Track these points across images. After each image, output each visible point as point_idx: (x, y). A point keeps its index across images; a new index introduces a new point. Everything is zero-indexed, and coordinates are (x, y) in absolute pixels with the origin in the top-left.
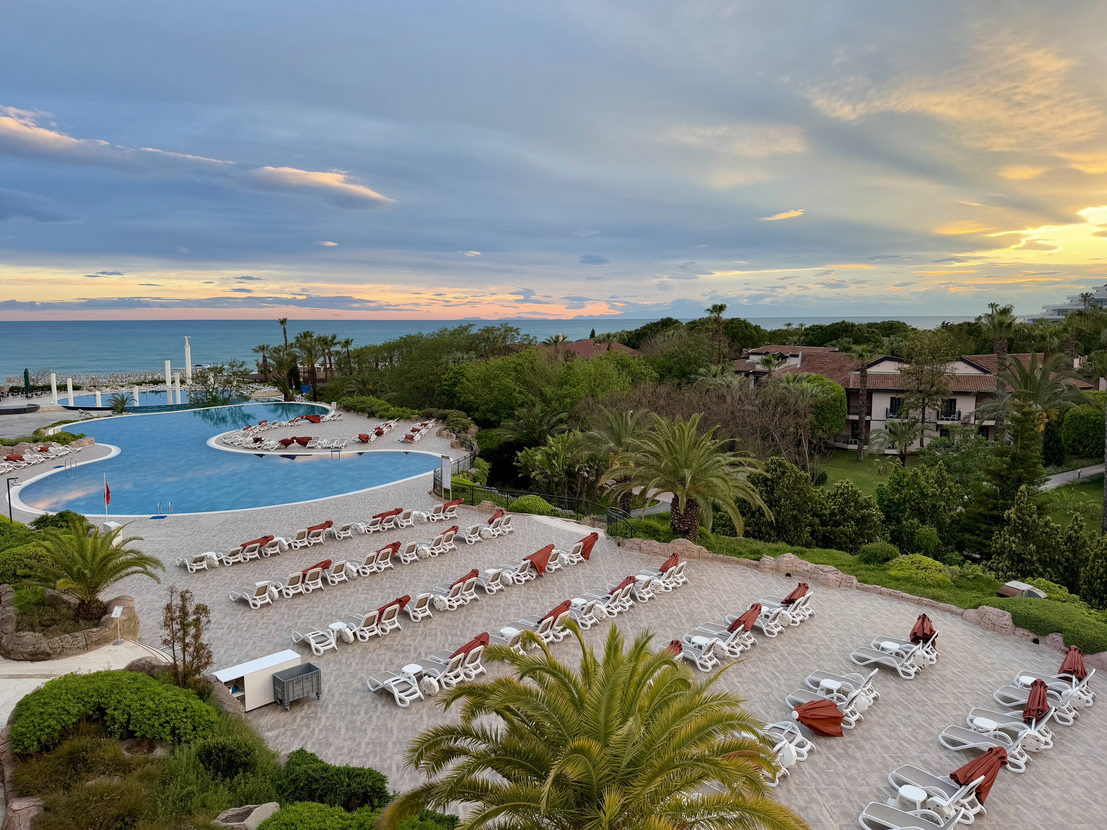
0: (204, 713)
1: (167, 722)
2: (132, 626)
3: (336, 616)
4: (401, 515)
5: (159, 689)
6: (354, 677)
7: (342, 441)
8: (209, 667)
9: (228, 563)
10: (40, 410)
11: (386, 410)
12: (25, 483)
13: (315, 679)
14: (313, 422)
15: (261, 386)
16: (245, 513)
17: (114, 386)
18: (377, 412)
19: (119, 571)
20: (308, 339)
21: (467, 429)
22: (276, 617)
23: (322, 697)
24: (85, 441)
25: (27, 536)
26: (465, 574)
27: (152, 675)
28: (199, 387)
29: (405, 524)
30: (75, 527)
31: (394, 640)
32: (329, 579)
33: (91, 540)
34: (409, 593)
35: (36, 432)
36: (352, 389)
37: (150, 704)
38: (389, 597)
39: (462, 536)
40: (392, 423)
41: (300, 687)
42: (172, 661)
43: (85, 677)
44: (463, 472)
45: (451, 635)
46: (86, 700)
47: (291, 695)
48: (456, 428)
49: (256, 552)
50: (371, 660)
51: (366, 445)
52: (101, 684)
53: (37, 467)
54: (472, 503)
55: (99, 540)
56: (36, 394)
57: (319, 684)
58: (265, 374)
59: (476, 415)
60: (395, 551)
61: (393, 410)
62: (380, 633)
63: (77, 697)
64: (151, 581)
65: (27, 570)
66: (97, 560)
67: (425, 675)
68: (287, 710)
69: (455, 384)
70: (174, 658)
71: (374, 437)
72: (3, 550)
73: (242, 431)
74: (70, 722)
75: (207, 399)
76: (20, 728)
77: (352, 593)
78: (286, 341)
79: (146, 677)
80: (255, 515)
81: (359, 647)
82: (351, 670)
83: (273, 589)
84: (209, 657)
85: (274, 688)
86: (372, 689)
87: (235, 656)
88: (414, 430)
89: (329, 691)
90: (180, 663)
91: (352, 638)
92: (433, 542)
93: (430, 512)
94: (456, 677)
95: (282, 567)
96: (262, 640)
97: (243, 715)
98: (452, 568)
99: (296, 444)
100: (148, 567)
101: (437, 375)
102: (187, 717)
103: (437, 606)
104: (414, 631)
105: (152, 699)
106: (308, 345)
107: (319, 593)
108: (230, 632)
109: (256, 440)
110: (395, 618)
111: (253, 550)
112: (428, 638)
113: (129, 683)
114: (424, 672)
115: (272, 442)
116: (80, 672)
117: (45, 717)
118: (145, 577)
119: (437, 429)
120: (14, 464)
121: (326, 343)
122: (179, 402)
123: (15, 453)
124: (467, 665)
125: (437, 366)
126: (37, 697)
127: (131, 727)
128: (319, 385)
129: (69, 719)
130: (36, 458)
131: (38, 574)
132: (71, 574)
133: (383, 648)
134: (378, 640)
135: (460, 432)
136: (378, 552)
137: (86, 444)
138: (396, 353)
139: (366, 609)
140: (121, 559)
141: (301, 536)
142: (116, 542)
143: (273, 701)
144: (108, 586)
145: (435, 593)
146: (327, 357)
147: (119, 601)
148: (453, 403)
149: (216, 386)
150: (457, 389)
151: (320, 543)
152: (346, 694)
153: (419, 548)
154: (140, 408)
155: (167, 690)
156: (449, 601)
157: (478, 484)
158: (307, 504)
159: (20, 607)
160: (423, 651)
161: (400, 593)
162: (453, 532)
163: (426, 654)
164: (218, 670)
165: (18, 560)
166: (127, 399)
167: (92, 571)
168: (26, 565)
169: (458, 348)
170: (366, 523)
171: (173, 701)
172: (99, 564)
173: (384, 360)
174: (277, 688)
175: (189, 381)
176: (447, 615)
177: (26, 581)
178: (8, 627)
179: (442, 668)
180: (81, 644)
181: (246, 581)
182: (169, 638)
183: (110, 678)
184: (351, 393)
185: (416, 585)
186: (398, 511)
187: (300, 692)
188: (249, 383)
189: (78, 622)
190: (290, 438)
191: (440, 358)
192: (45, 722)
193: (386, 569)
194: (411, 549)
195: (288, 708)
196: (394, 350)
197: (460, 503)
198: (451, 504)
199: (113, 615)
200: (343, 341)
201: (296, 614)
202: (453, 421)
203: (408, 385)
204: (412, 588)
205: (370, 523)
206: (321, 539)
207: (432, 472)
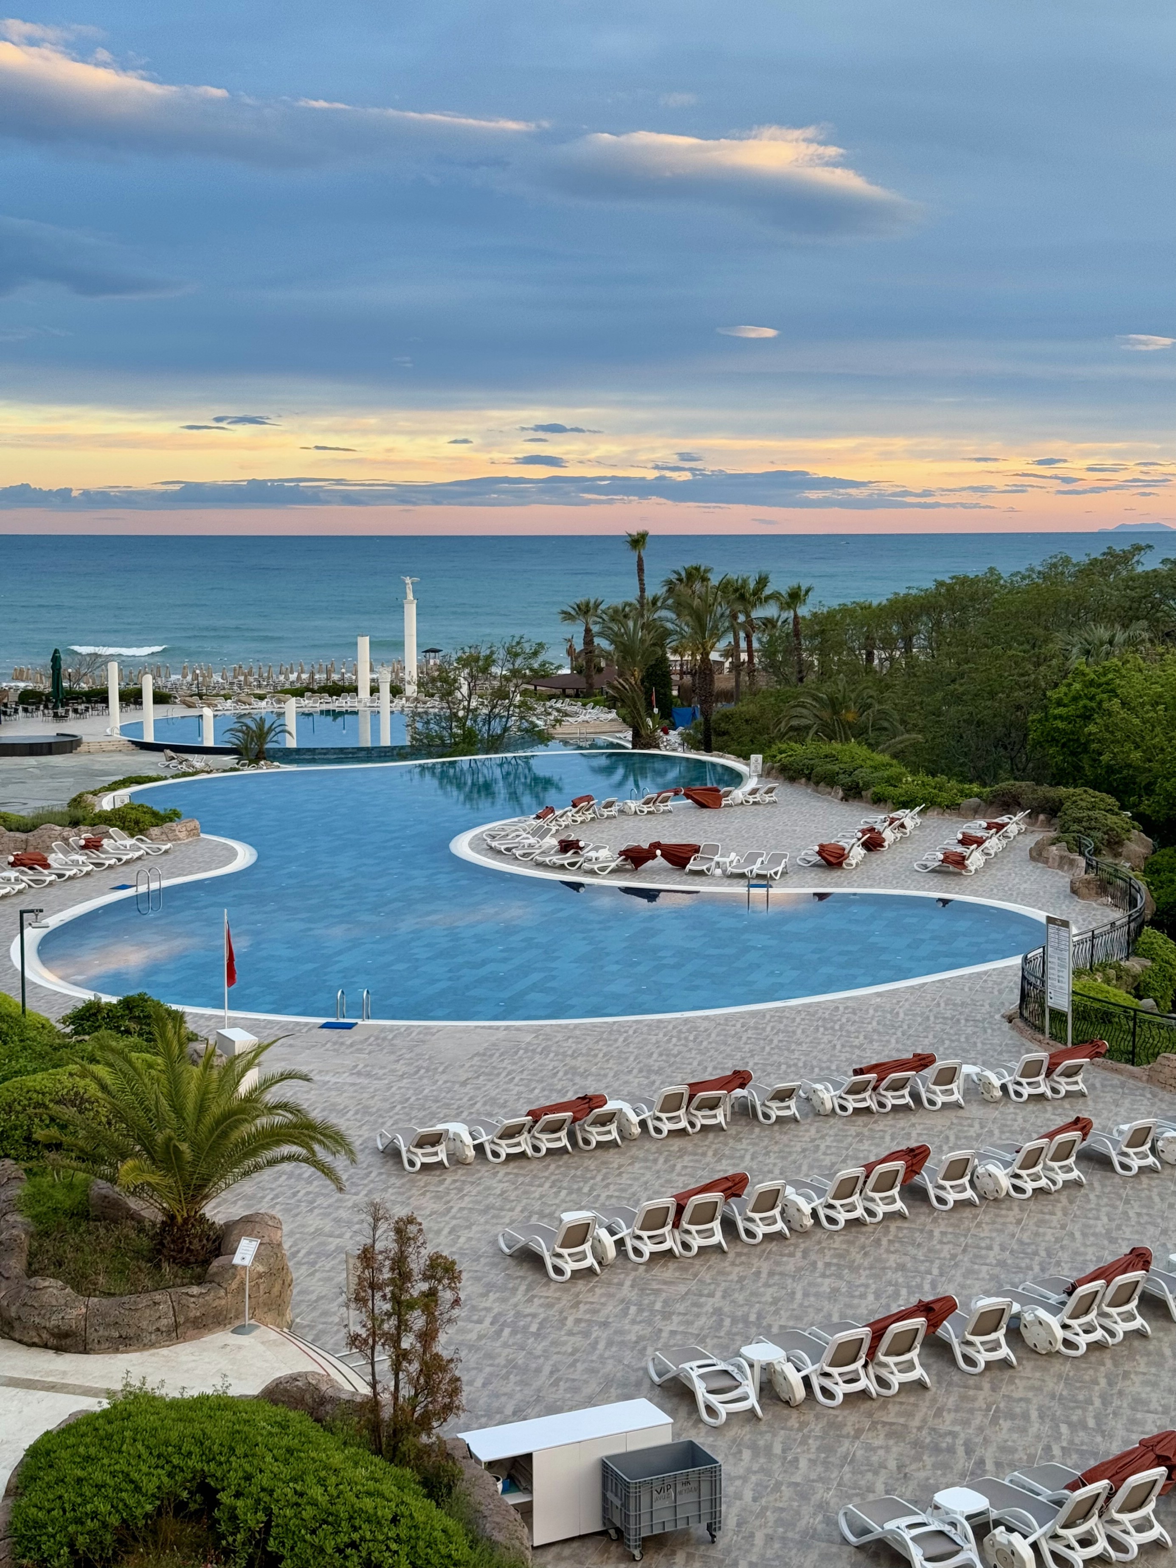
0: (438, 1534)
1: (353, 1545)
2: (276, 1290)
3: (758, 1324)
4: (930, 1072)
5: (337, 1459)
6: (804, 1497)
7: (776, 859)
8: (452, 1419)
9: (496, 1154)
10: (83, 748)
11: (893, 781)
12: (54, 921)
13: (705, 1488)
14: (702, 806)
15: (577, 707)
16: (537, 1031)
17: (243, 697)
18: (867, 785)
19: (254, 1152)
20: (698, 586)
21: (1120, 843)
22: (610, 1309)
23: (724, 1538)
24: (179, 828)
25: (55, 1049)
26: (1109, 1259)
27: (318, 1420)
28: (434, 705)
29: (940, 1099)
30: (163, 1035)
31: (910, 1415)
32: (741, 1225)
33: (196, 1071)
34: (949, 1290)
35: (77, 802)
36: (804, 722)
37: (317, 1492)
38: (896, 1295)
39: (1102, 1149)
40: (909, 818)
41: (667, 1503)
42: (365, 1390)
43: (174, 1405)
44: (1104, 966)
45: (1070, 1424)
46: (175, 1461)
47: (645, 1521)
48: (1088, 841)
49: (563, 1134)
50: (848, 1460)
51: (836, 874)
52: (209, 1427)
53: (77, 884)
54: (1132, 1058)
55: (215, 1074)
56: (76, 711)
57: (715, 1502)
58: (589, 677)
59: (1146, 805)
60: (913, 1169)
61: (910, 782)
62: (874, 1388)
63: (155, 1453)
64: (320, 1182)
65: (54, 1131)
66: (208, 1120)
67: (997, 1523)
68: (633, 1559)
69: (1087, 717)
70: (373, 1385)
71: (857, 853)
72: (5, 1079)
73: (532, 822)
74: (138, 1512)
75: (452, 735)
76: (34, 1510)
77: (799, 1269)
78: (642, 590)
79: (309, 1422)
80: (560, 1037)
81: (817, 1417)
82: (798, 1479)
83: (603, 1234)
84: (455, 1392)
85: (605, 1498)
86: (852, 1539)
87: (510, 1396)
88: (966, 841)
89: (739, 1525)
90: (385, 1398)
91: (800, 1393)
92: (1020, 1157)
93: (1011, 1071)
94: (1085, 1542)
95: (625, 1180)
96: (573, 1364)
97: (529, 1554)
98: (1072, 1235)
99: (659, 861)
100: (316, 1147)
101: (1037, 687)
102: (398, 1540)
103: (1030, 1336)
104: (963, 1398)
105: (322, 1482)
106: (696, 602)
107: (714, 1259)
108: (499, 1333)
109: (567, 846)
110: (914, 1355)
111: (554, 1128)
112: (1005, 1424)
113: (270, 1434)
114: (994, 1514)
115: (604, 854)
116: (163, 1392)
117: (87, 1490)
118: (307, 1170)
119: (1030, 841)
120: (28, 876)
121: (742, 598)
122: (386, 741)
123: (31, 849)
124: (1117, 1516)
125: (1038, 665)
126: (71, 1441)
127: (272, 1545)
128: (720, 707)
129: (139, 1502)
130: (75, 863)
131: (81, 1143)
132: (149, 1150)
133: (882, 1431)
134: (867, 1406)
135: (1097, 851)
136: (869, 1168)
137: (182, 835)
138: (923, 626)
139: (835, 1319)
140: (258, 1122)
141: (671, 1104)
142: (249, 1081)
143: (598, 1528)
144: (228, 1186)
145: (1025, 1300)
146: (742, 635)
147: (249, 1227)
148: (1079, 769)
149: (474, 704)
150: (1092, 728)
151: (718, 1128)
152: (783, 1539)
153: (980, 1170)
154: (298, 751)
155: (356, 1464)
156: (1065, 1327)
157: (1148, 1002)
158: (686, 1021)
159: (36, 1217)
160: (989, 1455)
161: (927, 1287)
162: (1075, 1135)
163: (998, 1465)
164: (467, 1429)
165: (38, 1105)
166: (270, 729)
167: (196, 1146)
168: (52, 1119)
169: (1100, 614)
170: (837, 1085)
171: (369, 1494)
172: (212, 1131)
173: (888, 643)
174: (610, 1495)
175: (411, 690)
176: (1057, 1366)
177: (53, 1155)
178: (12, 1263)
179: (1044, 1513)
180: (164, 1322)
181: (537, 1206)
182: (364, 1333)
183: (228, 1414)
184: (799, 733)
185: (969, 1273)
186: (922, 1062)
187: (667, 1516)
188: (550, 697)
189: (158, 1267)
190: (646, 846)
191: (1046, 641)
192: (85, 1502)
193: (888, 1216)
194: (957, 1169)
195: (637, 1553)
196: (918, 616)
197: (1098, 1055)
198: (1070, 1055)
199: (237, 1260)
200: (784, 591)
201: (658, 1306)
202: (1079, 821)
203: (952, 712)
204: (959, 1279)
205: (845, 1087)
206: (720, 1117)
207: (1017, 960)
